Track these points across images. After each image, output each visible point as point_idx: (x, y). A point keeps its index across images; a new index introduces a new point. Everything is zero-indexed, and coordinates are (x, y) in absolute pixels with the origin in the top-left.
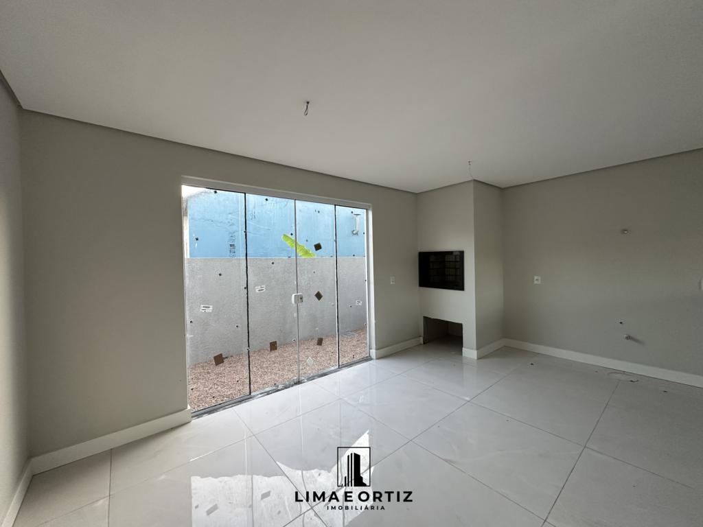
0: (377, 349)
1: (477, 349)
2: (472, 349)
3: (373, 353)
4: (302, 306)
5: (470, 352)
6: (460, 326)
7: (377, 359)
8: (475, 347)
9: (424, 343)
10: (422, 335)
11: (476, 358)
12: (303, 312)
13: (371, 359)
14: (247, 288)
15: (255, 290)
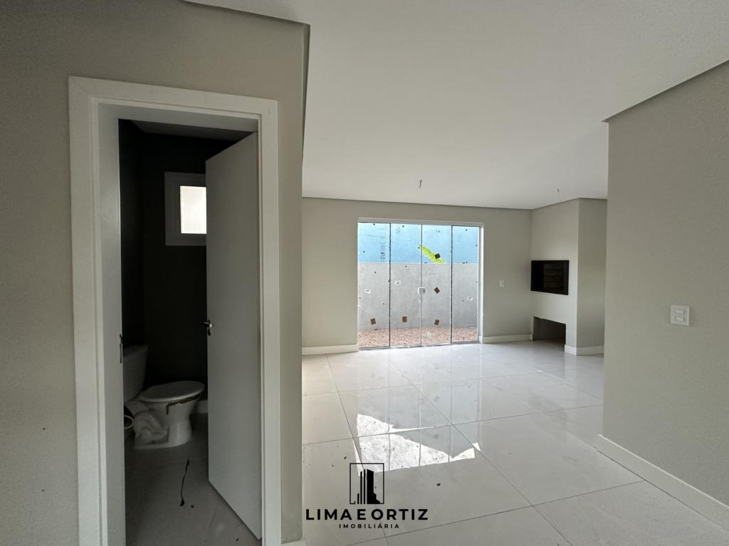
0: (484, 336)
1: (578, 347)
2: (573, 346)
3: (481, 338)
4: (424, 296)
5: (571, 348)
6: (563, 326)
7: (484, 343)
8: (576, 345)
9: (534, 340)
10: (532, 332)
11: (575, 354)
12: (425, 301)
13: (479, 343)
14: (390, 281)
15: (394, 283)
